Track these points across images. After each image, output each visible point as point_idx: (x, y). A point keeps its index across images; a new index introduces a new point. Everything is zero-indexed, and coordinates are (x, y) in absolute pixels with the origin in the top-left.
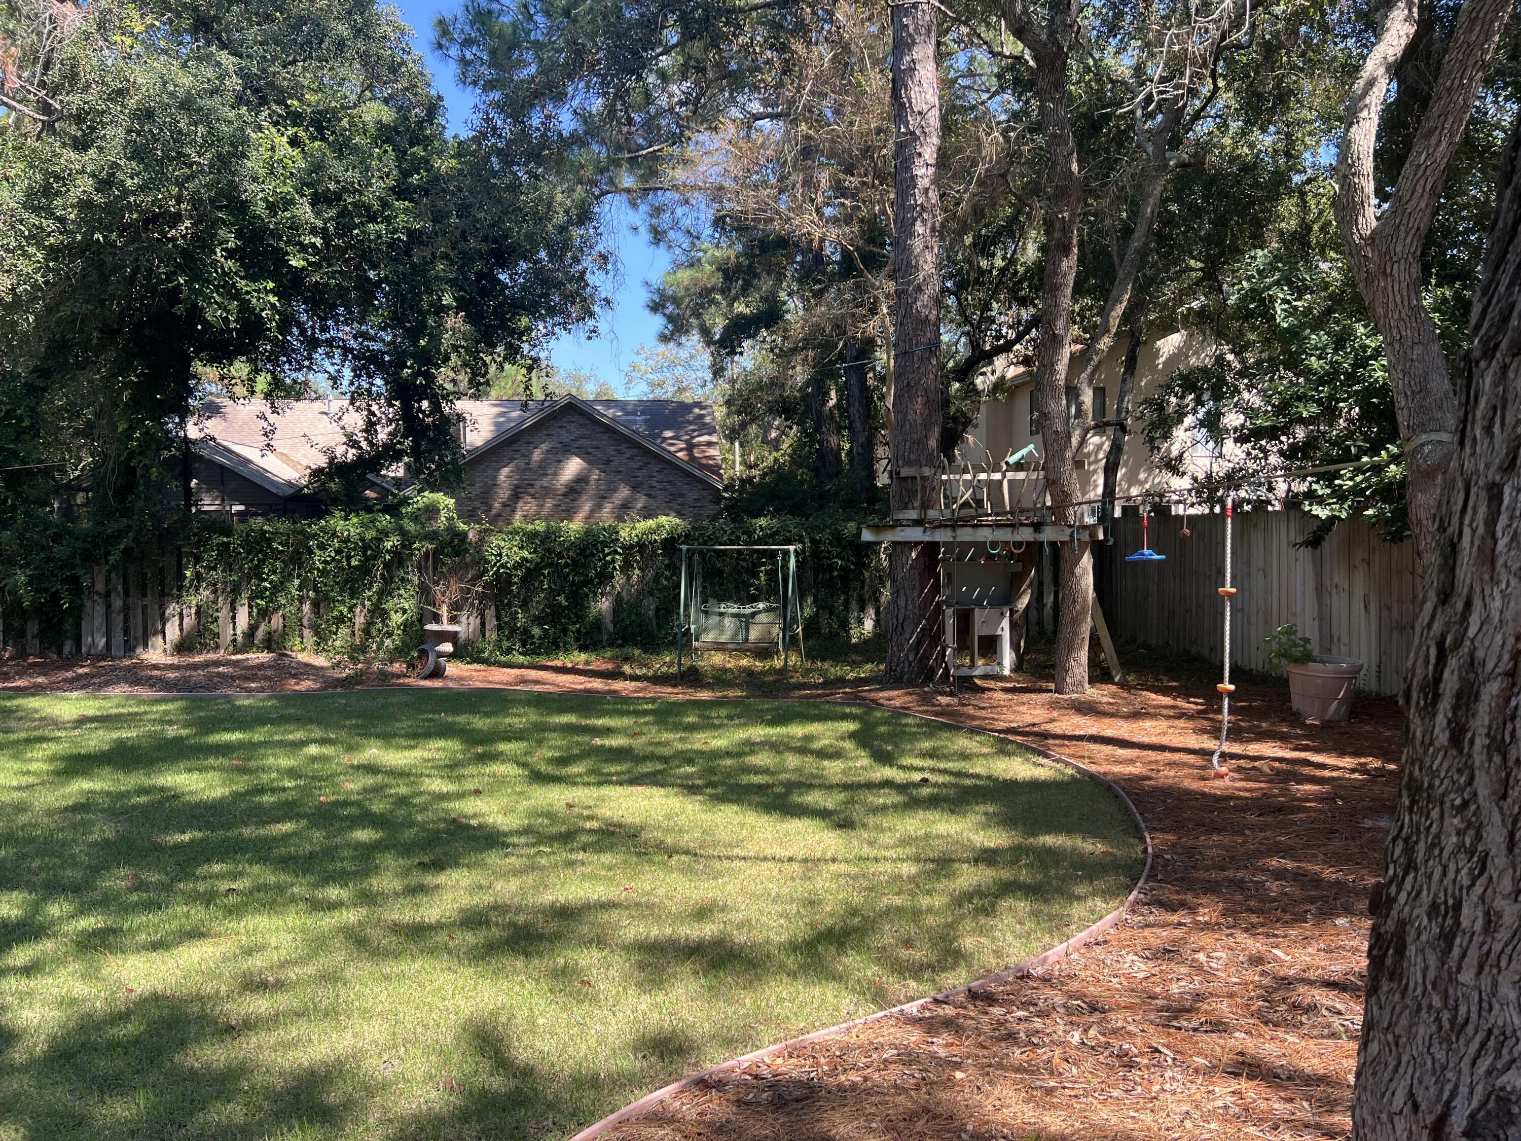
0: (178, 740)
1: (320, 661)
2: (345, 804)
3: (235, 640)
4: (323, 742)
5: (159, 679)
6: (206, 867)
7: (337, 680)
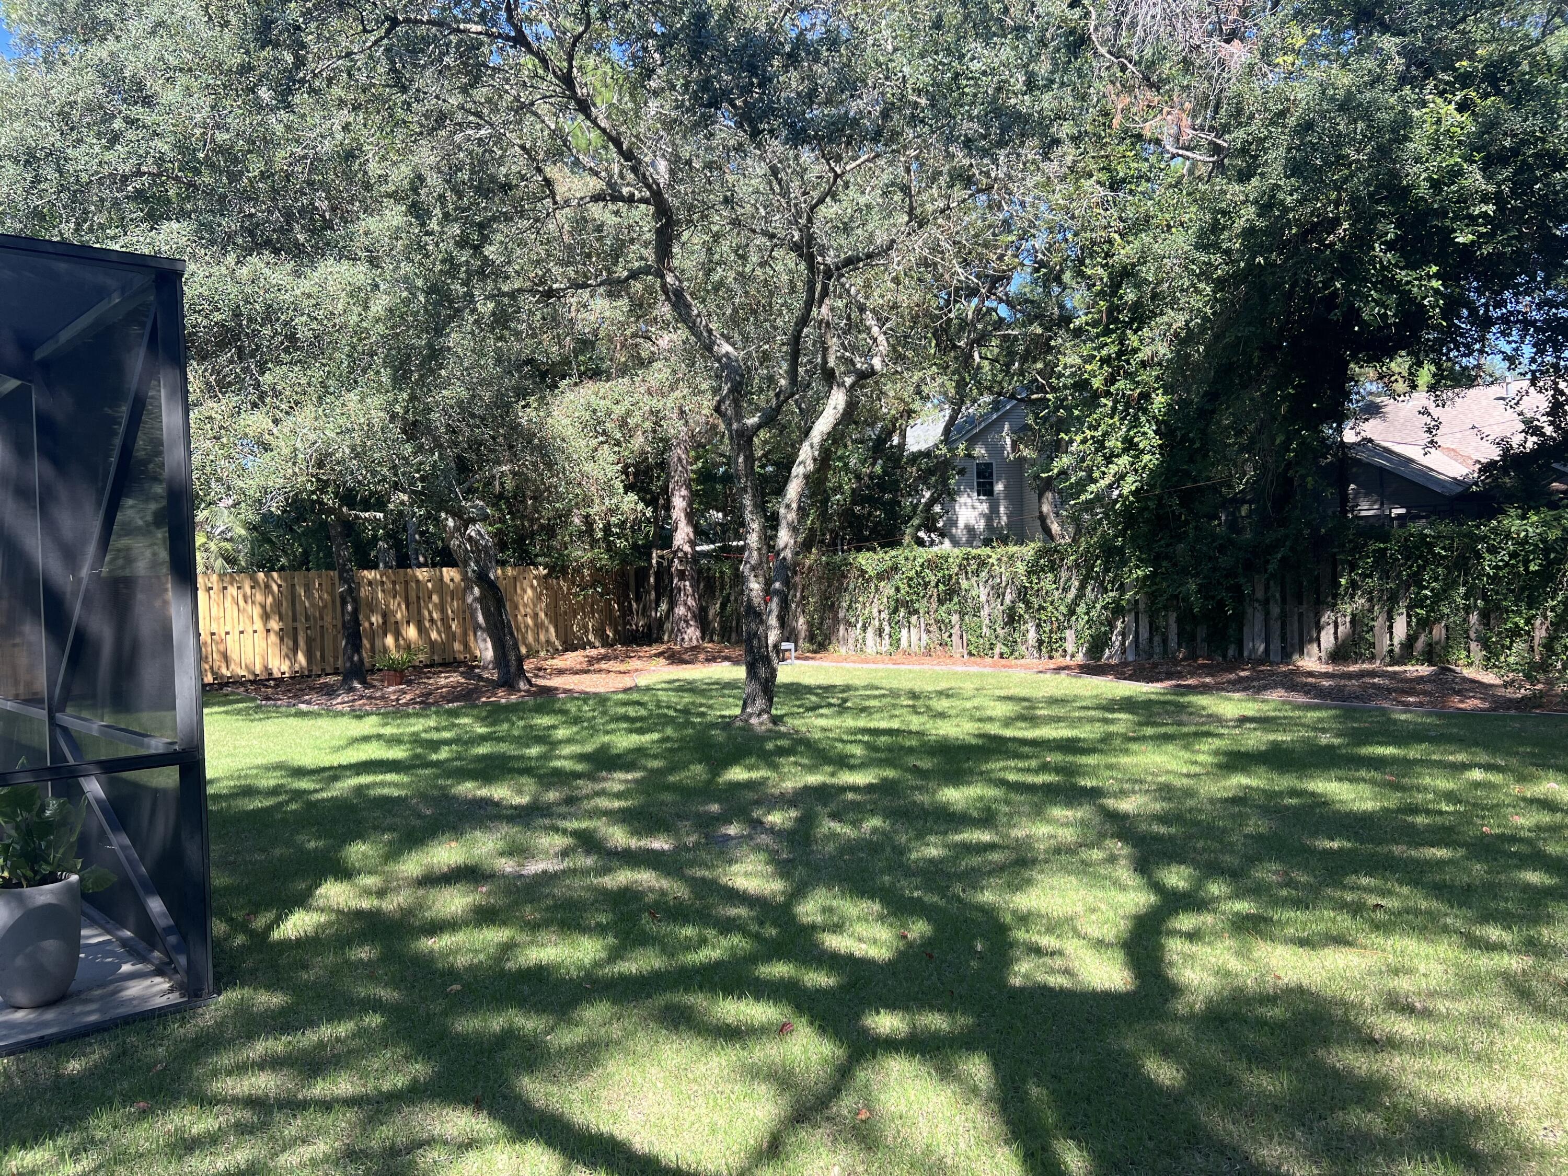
0: (1330, 748)
1: (1489, 678)
2: (1513, 839)
3: (1391, 651)
4: (1488, 767)
5: (1314, 686)
6: (1354, 877)
7: (1510, 700)
